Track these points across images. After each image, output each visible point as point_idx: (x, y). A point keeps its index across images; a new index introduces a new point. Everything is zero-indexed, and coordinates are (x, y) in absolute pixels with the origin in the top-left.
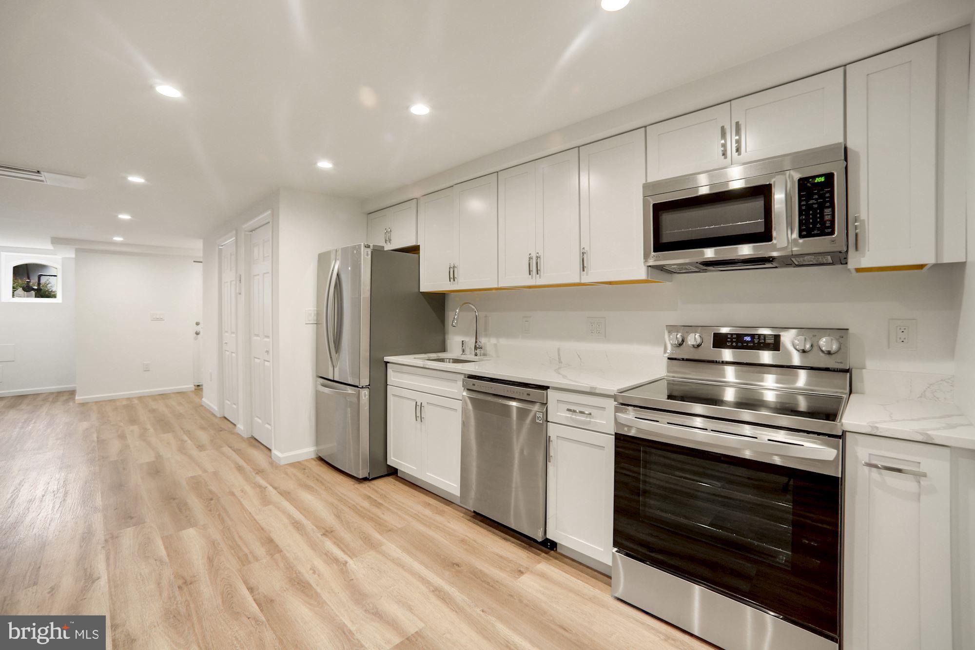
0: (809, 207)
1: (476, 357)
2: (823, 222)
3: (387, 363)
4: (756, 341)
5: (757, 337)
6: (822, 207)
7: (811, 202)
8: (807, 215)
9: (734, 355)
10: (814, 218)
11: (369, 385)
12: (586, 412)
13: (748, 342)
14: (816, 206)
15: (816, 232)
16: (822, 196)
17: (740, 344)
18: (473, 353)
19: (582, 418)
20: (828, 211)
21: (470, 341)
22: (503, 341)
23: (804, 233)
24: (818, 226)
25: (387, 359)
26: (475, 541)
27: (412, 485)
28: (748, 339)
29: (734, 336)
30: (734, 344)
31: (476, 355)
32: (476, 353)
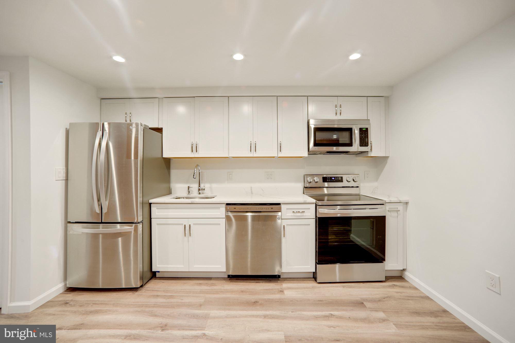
0: (362, 137)
1: (199, 195)
2: (365, 142)
3: (150, 204)
4: (336, 179)
5: (336, 178)
6: (365, 138)
7: (363, 136)
8: (362, 139)
9: (328, 185)
10: (364, 140)
11: (143, 221)
12: (301, 212)
13: (333, 180)
14: (364, 137)
15: (364, 145)
16: (365, 134)
17: (331, 181)
18: (198, 193)
19: (299, 214)
20: (366, 139)
21: (195, 187)
22: (214, 185)
23: (361, 145)
24: (364, 143)
25: (151, 201)
26: (248, 289)
27: (175, 278)
28: (333, 178)
29: (329, 178)
30: (329, 181)
31: (200, 194)
32: (200, 192)
